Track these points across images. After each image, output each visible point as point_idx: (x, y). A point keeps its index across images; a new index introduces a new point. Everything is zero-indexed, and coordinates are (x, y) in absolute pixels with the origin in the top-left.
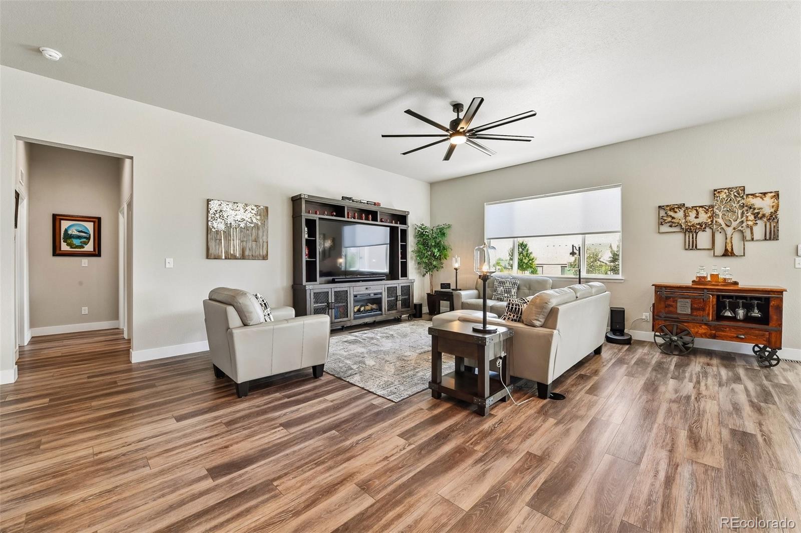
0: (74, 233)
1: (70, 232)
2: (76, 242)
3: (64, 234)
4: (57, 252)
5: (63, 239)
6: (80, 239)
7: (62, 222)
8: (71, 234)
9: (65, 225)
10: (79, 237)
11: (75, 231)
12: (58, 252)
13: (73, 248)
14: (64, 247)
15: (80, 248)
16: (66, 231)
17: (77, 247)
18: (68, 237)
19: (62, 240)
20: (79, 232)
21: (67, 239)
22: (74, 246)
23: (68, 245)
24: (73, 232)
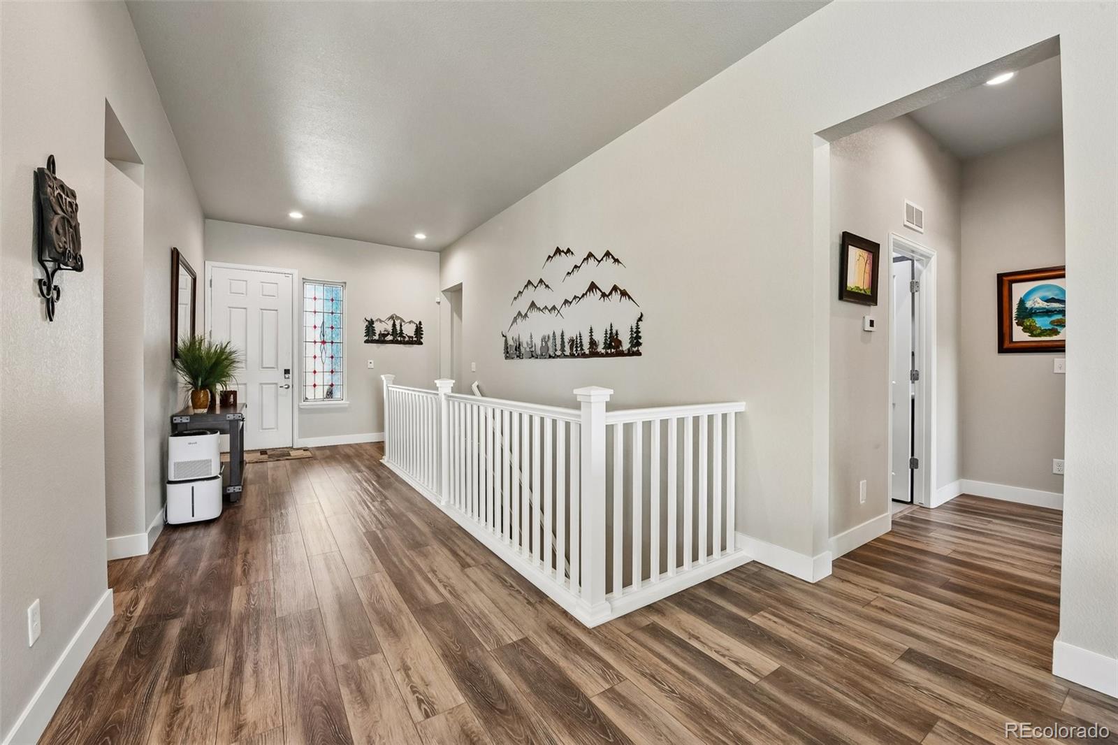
0: (1037, 306)
1: (1029, 304)
2: (1042, 322)
3: (1019, 309)
4: (1005, 346)
5: (1017, 318)
6: (1050, 316)
7: (1014, 286)
8: (1032, 309)
9: (1019, 290)
10: (1048, 313)
11: (1040, 301)
12: (1007, 345)
13: (1035, 336)
14: (1019, 335)
15: (1050, 335)
16: (1022, 302)
17: (1043, 333)
18: (1026, 314)
19: (1014, 322)
20: (1048, 301)
21: (1024, 318)
22: (1039, 331)
23: (1026, 329)
24: (1036, 302)
